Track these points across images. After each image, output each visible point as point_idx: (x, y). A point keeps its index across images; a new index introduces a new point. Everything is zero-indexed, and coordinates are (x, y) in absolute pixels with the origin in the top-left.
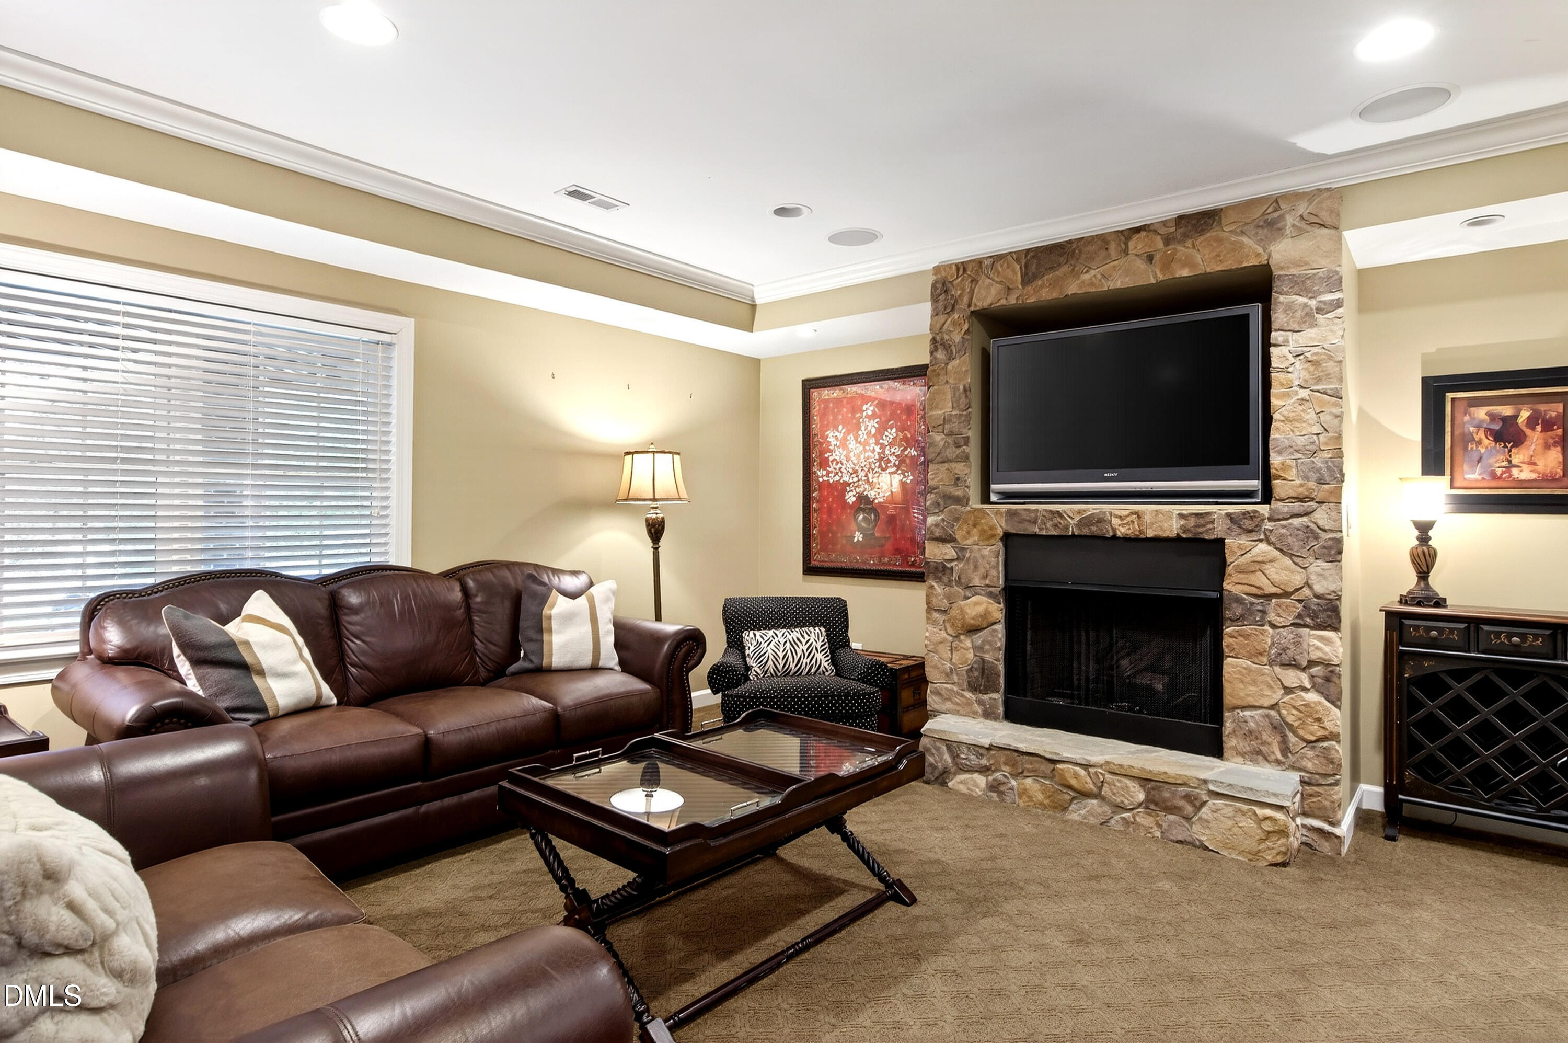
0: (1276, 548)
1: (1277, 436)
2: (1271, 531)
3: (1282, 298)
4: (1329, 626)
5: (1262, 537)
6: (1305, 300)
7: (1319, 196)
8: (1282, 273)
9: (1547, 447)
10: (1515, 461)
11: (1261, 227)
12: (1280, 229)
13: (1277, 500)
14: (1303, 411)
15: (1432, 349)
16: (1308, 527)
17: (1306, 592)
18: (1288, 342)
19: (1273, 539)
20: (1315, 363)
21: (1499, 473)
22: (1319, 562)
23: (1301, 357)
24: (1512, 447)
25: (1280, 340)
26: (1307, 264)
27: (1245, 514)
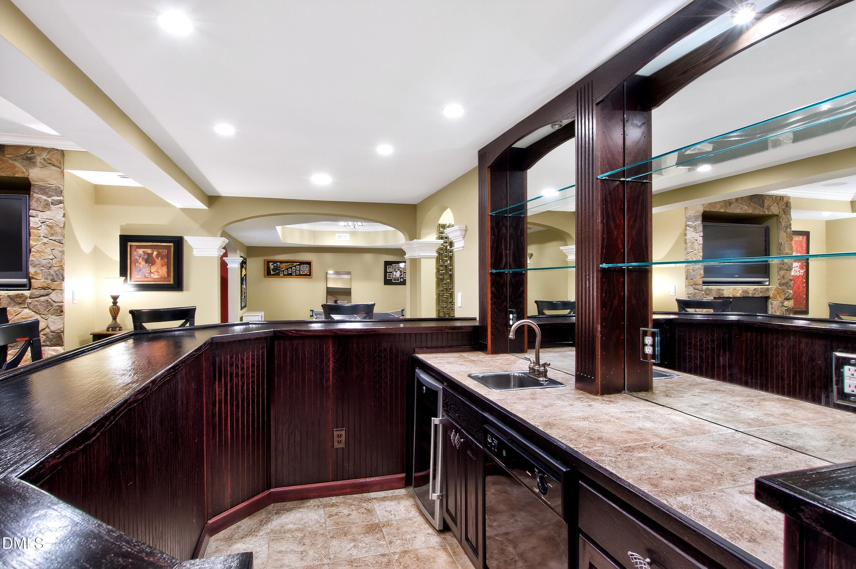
0: (33, 311)
1: (33, 259)
2: (30, 303)
3: (35, 195)
4: (58, 344)
5: (26, 306)
6: (45, 198)
7: (53, 151)
8: (35, 183)
9: (162, 266)
10: (152, 271)
11: (25, 160)
12: (34, 162)
13: (33, 289)
14: (45, 248)
15: (124, 224)
16: (48, 301)
17: (47, 330)
18: (38, 216)
19: (31, 307)
20: (51, 227)
21: (147, 276)
22: (53, 316)
23: (45, 223)
24: (151, 265)
25: (34, 214)
26: (47, 182)
27: (17, 296)
